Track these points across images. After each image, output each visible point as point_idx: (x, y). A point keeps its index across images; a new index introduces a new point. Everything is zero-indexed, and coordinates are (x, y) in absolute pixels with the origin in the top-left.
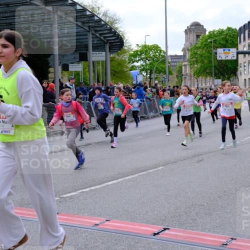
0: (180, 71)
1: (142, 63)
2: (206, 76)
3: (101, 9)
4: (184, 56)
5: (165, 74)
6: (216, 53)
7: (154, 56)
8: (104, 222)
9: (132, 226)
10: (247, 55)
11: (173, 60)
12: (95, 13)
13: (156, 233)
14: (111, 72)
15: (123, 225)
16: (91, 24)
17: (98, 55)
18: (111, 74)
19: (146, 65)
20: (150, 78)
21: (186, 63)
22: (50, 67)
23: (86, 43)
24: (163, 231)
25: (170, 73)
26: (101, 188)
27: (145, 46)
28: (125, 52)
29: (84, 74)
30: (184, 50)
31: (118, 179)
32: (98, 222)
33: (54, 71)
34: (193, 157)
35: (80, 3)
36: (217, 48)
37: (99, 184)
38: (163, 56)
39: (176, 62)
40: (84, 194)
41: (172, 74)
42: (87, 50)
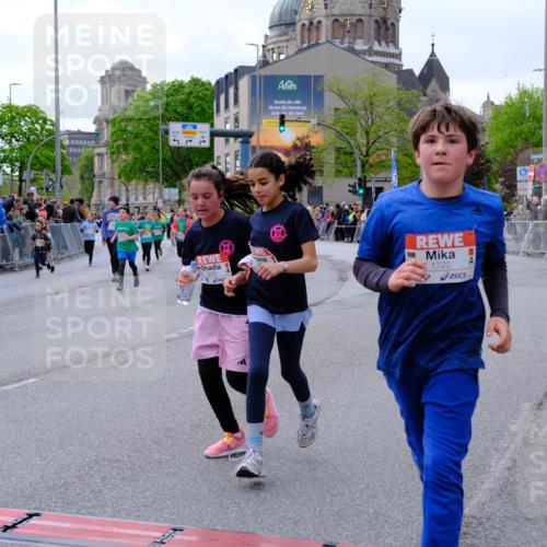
0: (88, 167)
1: (2, 145)
2: (146, 181)
4: (96, 136)
5: (54, 172)
6: (167, 132)
7: (29, 129)
10: (232, 140)
11: (73, 142)
13: (9, 525)
19: (12, 150)
20: (21, 180)
21: (103, 150)
24: (24, 520)
25: (66, 170)
27: (9, 108)
30: (97, 121)
36: (170, 120)
38: (51, 133)
39: (80, 147)
41: (70, 173)
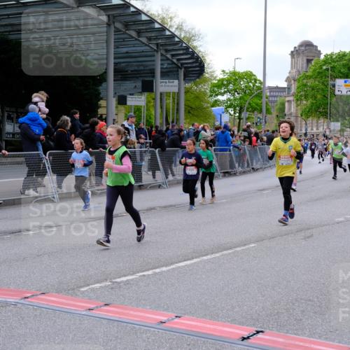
0: (282, 110)
1: (229, 96)
2: (319, 118)
3: (175, 20)
4: (289, 88)
5: (261, 112)
6: (334, 86)
7: (246, 87)
8: (173, 319)
9: (212, 327)
11: (272, 93)
12: (166, 26)
13: (246, 337)
14: (185, 109)
15: (199, 324)
16: (160, 41)
17: (168, 84)
18: (185, 111)
19: (235, 100)
20: (240, 118)
21: (291, 98)
22: (102, 99)
23: (151, 67)
24: (255, 334)
25: (268, 111)
26: (168, 271)
27: (234, 73)
28: (206, 81)
29: (148, 110)
30: (288, 80)
31: (193, 259)
32: (164, 319)
33: (107, 104)
34: (297, 231)
35: (145, 11)
36: (336, 78)
37: (166, 266)
38: (259, 88)
39: (276, 96)
40: (145, 278)
41: (270, 113)
42: (154, 77)
